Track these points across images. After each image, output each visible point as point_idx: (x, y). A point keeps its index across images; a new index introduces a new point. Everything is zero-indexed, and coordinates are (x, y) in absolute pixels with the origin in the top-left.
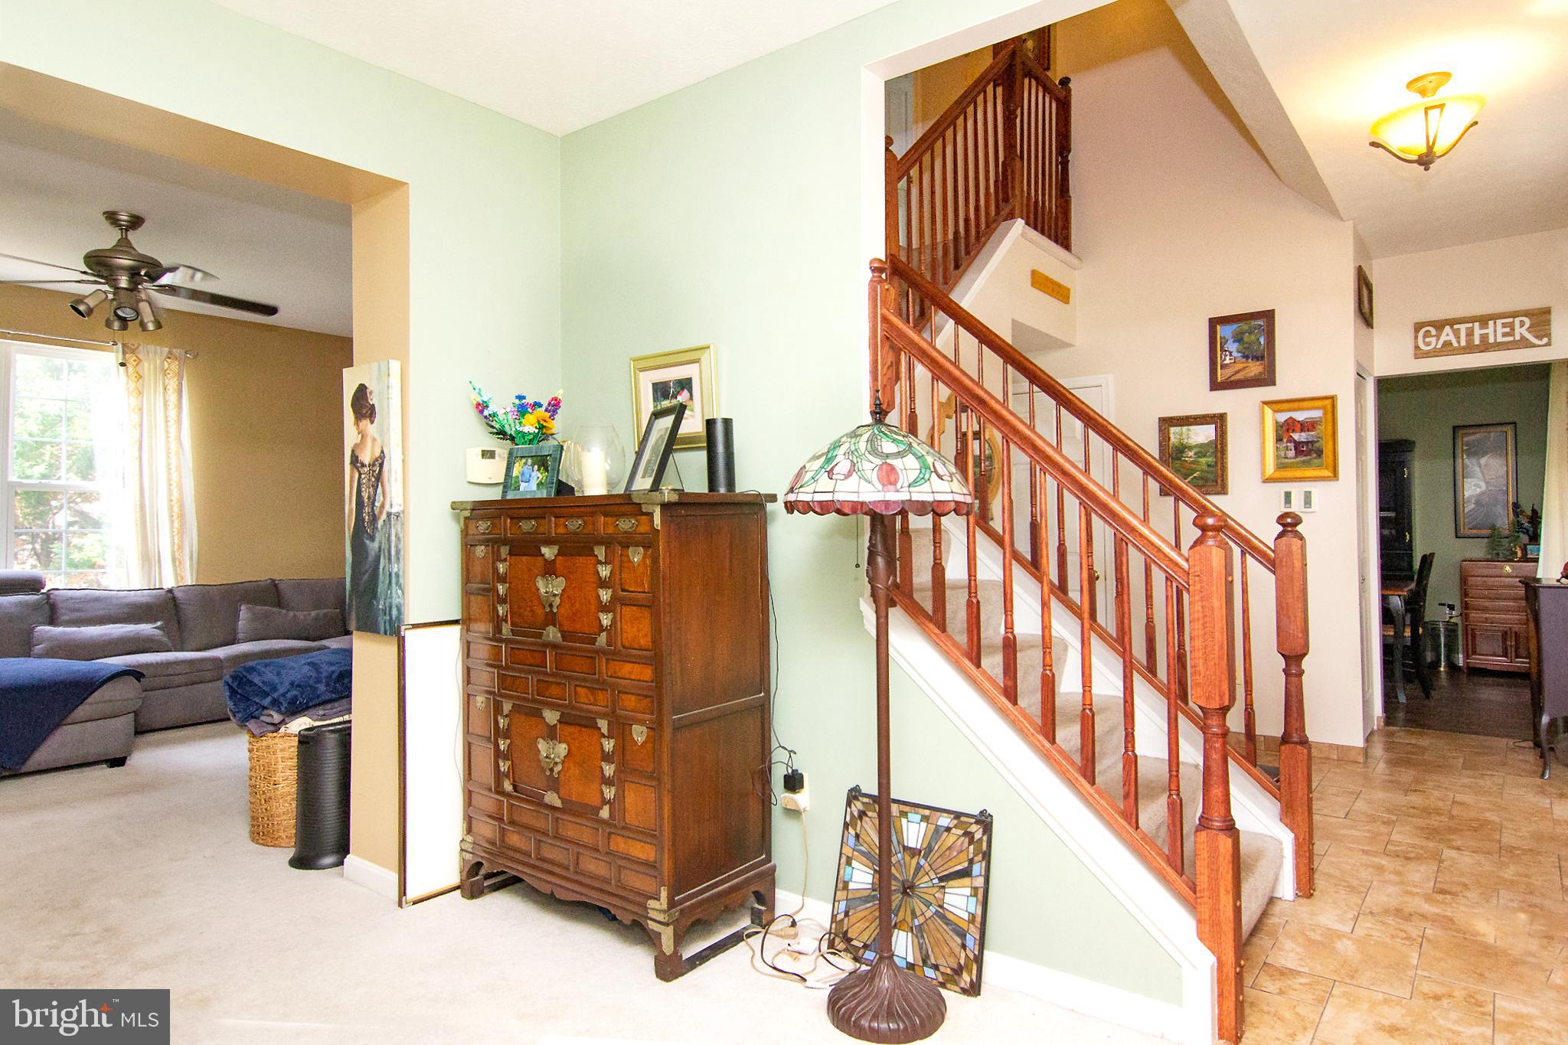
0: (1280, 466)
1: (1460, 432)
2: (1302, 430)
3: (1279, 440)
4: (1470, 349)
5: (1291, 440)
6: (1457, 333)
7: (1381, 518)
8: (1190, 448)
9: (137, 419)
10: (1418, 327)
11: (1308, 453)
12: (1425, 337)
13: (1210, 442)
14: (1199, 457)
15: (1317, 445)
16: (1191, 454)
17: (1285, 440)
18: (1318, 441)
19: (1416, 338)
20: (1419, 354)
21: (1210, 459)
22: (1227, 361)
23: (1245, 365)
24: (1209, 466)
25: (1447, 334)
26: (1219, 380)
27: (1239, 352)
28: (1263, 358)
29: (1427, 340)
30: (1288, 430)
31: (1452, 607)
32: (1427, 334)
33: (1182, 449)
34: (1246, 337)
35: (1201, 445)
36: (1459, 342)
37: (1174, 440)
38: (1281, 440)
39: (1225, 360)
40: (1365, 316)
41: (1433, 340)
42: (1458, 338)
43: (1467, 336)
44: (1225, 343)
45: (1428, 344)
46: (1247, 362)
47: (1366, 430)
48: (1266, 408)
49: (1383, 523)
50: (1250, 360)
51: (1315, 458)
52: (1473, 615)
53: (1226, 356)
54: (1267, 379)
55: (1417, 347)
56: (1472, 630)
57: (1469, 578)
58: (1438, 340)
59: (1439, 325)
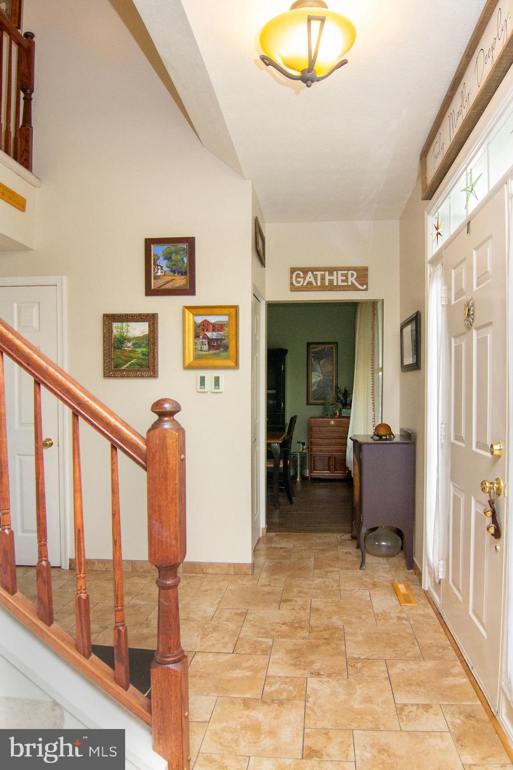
0: (197, 357)
1: (312, 346)
2: (213, 330)
3: (197, 336)
4: (323, 288)
5: (205, 337)
6: (315, 277)
7: (267, 393)
8: (129, 340)
10: (293, 270)
11: (218, 348)
12: (296, 277)
13: (144, 337)
14: (137, 347)
15: (224, 342)
16: (130, 344)
17: (201, 337)
18: (225, 339)
19: (291, 277)
20: (293, 289)
21: (144, 350)
22: (159, 274)
23: (173, 278)
24: (143, 354)
25: (310, 277)
26: (153, 288)
27: (167, 267)
28: (186, 273)
29: (298, 279)
30: (203, 330)
31: (303, 444)
32: (298, 276)
33: (122, 340)
34: (174, 257)
35: (138, 338)
36: (316, 283)
37: (116, 332)
38: (198, 337)
39: (157, 272)
40: (260, 255)
41: (302, 280)
42: (316, 280)
43: (321, 280)
44: (158, 259)
45: (299, 282)
46: (174, 276)
47: (259, 336)
48: (187, 310)
49: (269, 397)
50: (176, 274)
51: (223, 352)
52: (315, 448)
53: (158, 269)
54: (190, 290)
55: (292, 284)
56: (314, 457)
57: (313, 428)
58: (304, 280)
59: (305, 271)
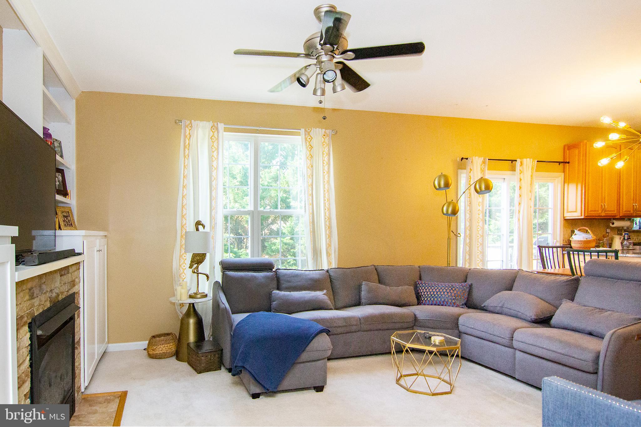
9: (310, 172)
